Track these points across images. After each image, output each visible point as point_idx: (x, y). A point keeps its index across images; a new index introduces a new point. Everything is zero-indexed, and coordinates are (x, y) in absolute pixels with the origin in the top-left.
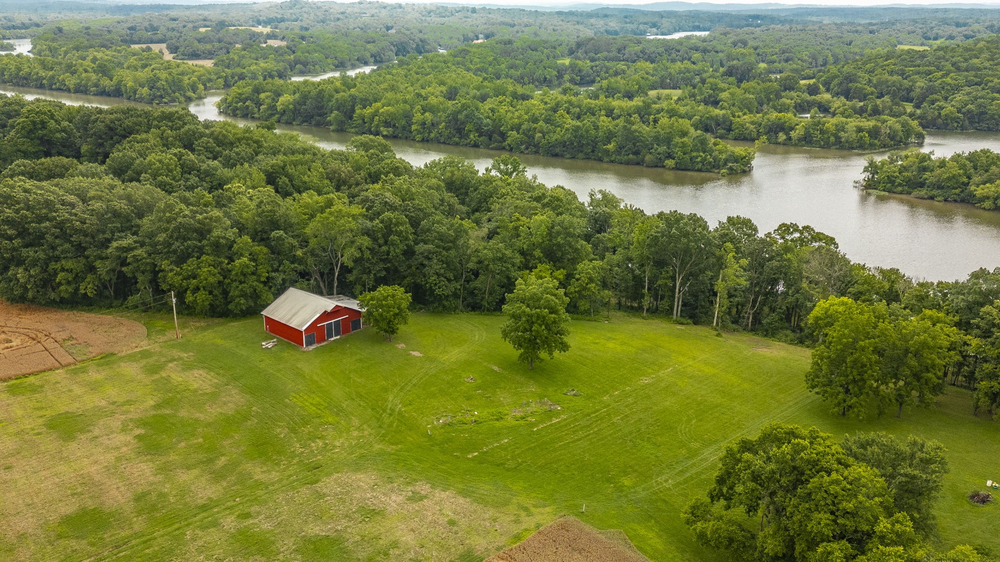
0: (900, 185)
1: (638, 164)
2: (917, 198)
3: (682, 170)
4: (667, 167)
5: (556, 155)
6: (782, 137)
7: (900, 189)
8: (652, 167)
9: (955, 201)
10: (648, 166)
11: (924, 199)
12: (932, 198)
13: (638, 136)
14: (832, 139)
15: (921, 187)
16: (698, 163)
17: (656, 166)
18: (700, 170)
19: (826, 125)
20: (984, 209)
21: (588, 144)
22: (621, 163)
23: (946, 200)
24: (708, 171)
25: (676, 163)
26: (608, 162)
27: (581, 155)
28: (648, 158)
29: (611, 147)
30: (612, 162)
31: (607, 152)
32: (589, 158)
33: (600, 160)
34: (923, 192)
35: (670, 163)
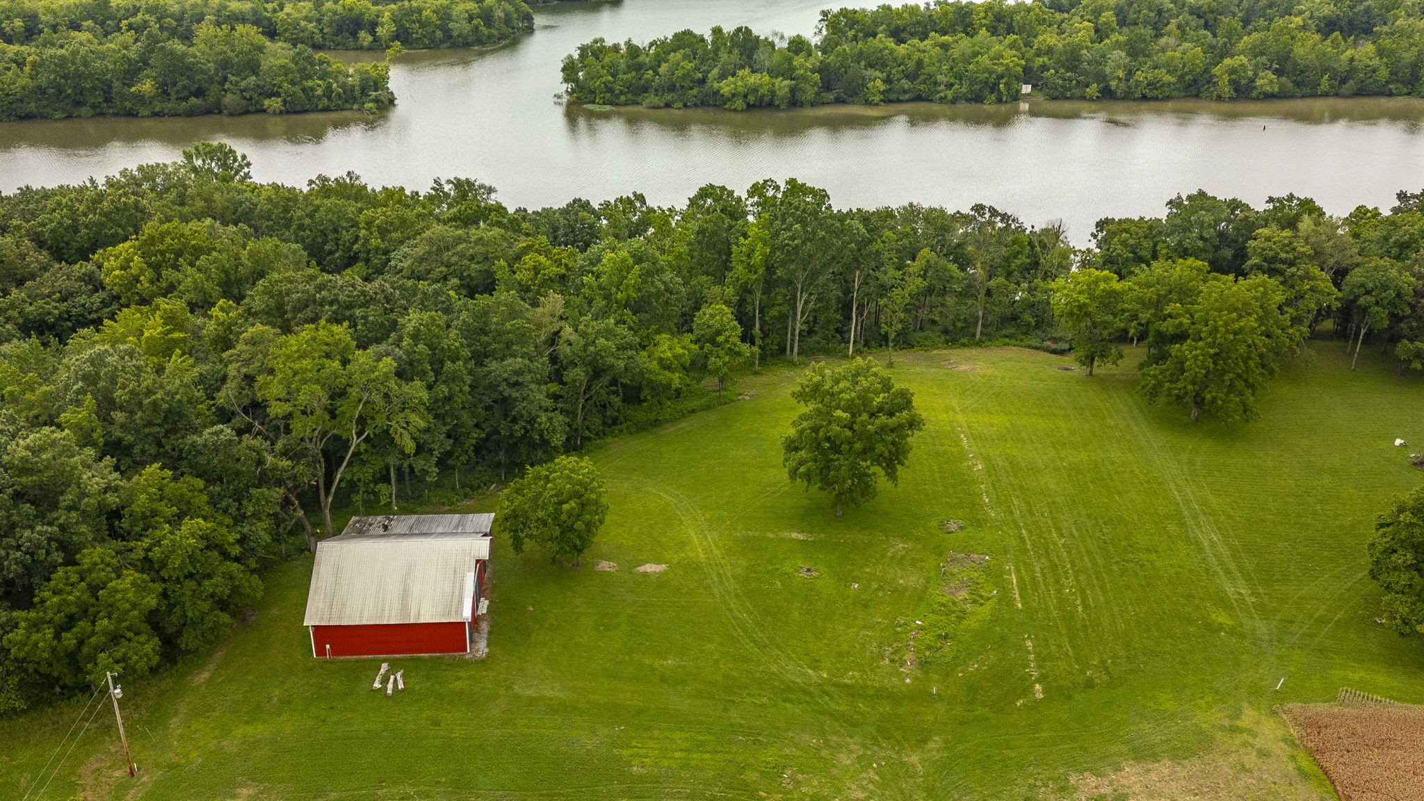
0: (622, 92)
1: (208, 112)
2: (653, 107)
3: (296, 112)
4: (271, 110)
5: (28, 117)
6: (365, 37)
7: (623, 98)
8: (240, 114)
9: (696, 105)
10: (231, 115)
11: (659, 108)
12: (668, 105)
13: (193, 63)
14: (439, 33)
15: (646, 92)
16: (319, 98)
17: (247, 112)
18: (326, 109)
19: (425, 13)
20: (735, 110)
21: (94, 88)
22: (176, 115)
23: (685, 106)
24: (339, 109)
25: (285, 102)
26: (148, 116)
27: (84, 110)
28: (228, 99)
29: (146, 86)
30: (156, 114)
31: (139, 97)
32: (102, 114)
33: (131, 114)
34: (652, 99)
35: (274, 104)
